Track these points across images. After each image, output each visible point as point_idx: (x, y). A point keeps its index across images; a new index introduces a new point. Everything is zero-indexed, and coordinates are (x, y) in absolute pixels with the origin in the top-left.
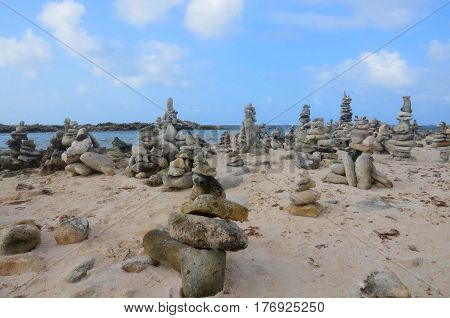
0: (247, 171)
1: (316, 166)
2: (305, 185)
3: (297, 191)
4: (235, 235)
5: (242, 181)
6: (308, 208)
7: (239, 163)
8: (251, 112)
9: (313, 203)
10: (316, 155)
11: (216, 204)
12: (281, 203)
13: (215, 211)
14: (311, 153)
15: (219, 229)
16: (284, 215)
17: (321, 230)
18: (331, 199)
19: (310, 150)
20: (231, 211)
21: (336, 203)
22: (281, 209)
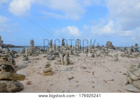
0: (30, 62)
1: (53, 59)
2: (48, 66)
3: (45, 68)
4: (19, 86)
5: (28, 66)
6: (49, 73)
7: (27, 59)
8: (32, 42)
9: (50, 71)
10: (53, 56)
11: (11, 76)
12: (40, 72)
13: (11, 78)
14: (52, 55)
15: (12, 85)
16: (41, 76)
17: (52, 80)
18: (56, 69)
19: (52, 54)
20: (17, 77)
21: (58, 70)
22: (40, 74)
